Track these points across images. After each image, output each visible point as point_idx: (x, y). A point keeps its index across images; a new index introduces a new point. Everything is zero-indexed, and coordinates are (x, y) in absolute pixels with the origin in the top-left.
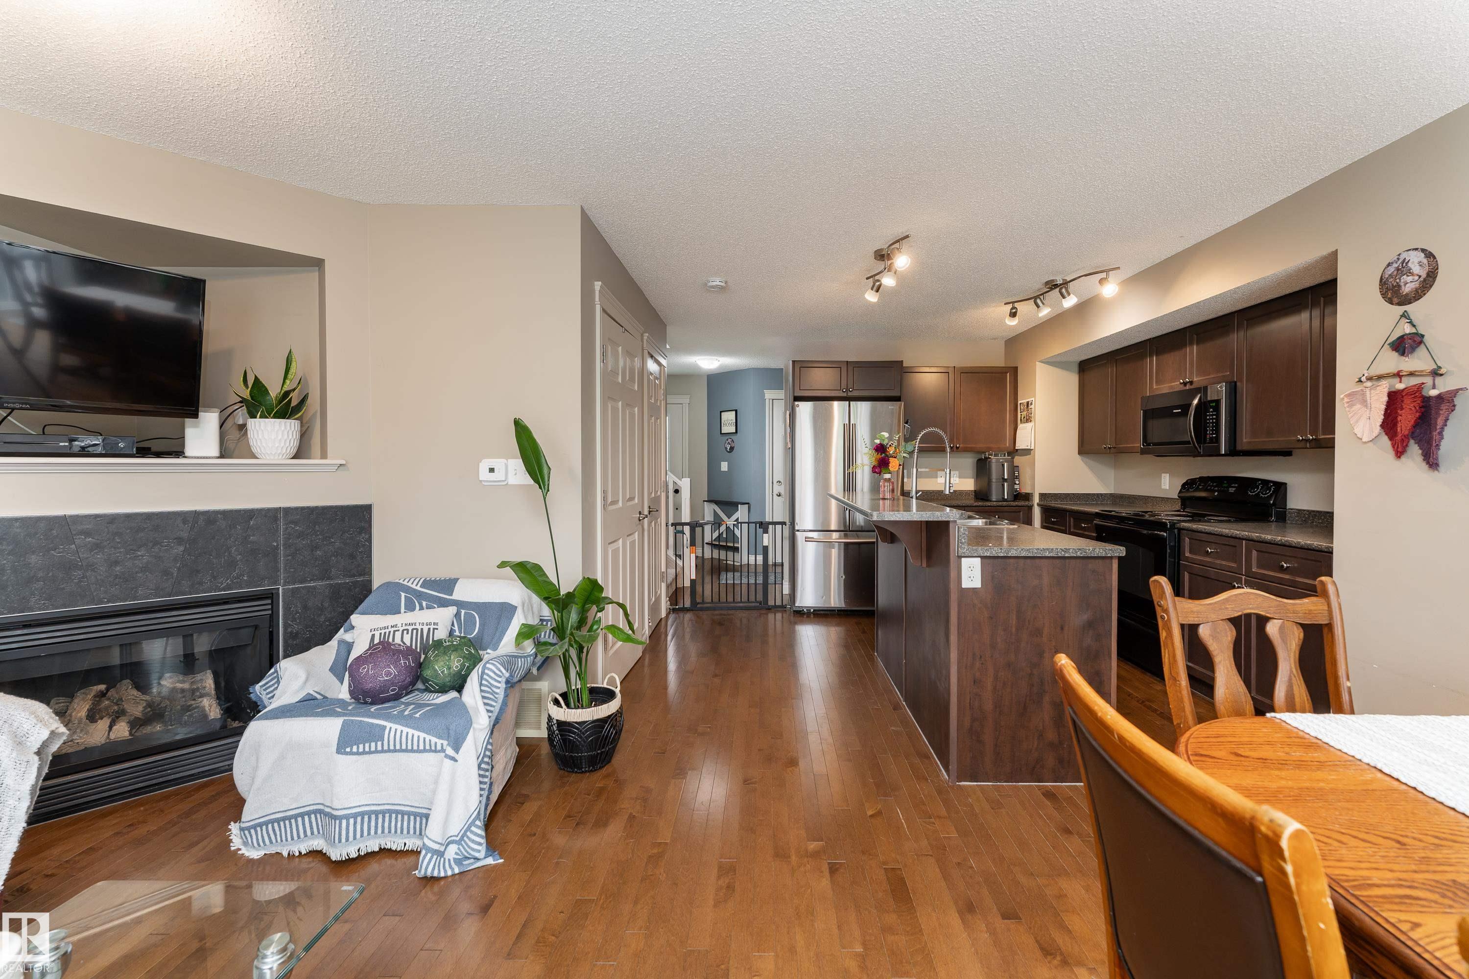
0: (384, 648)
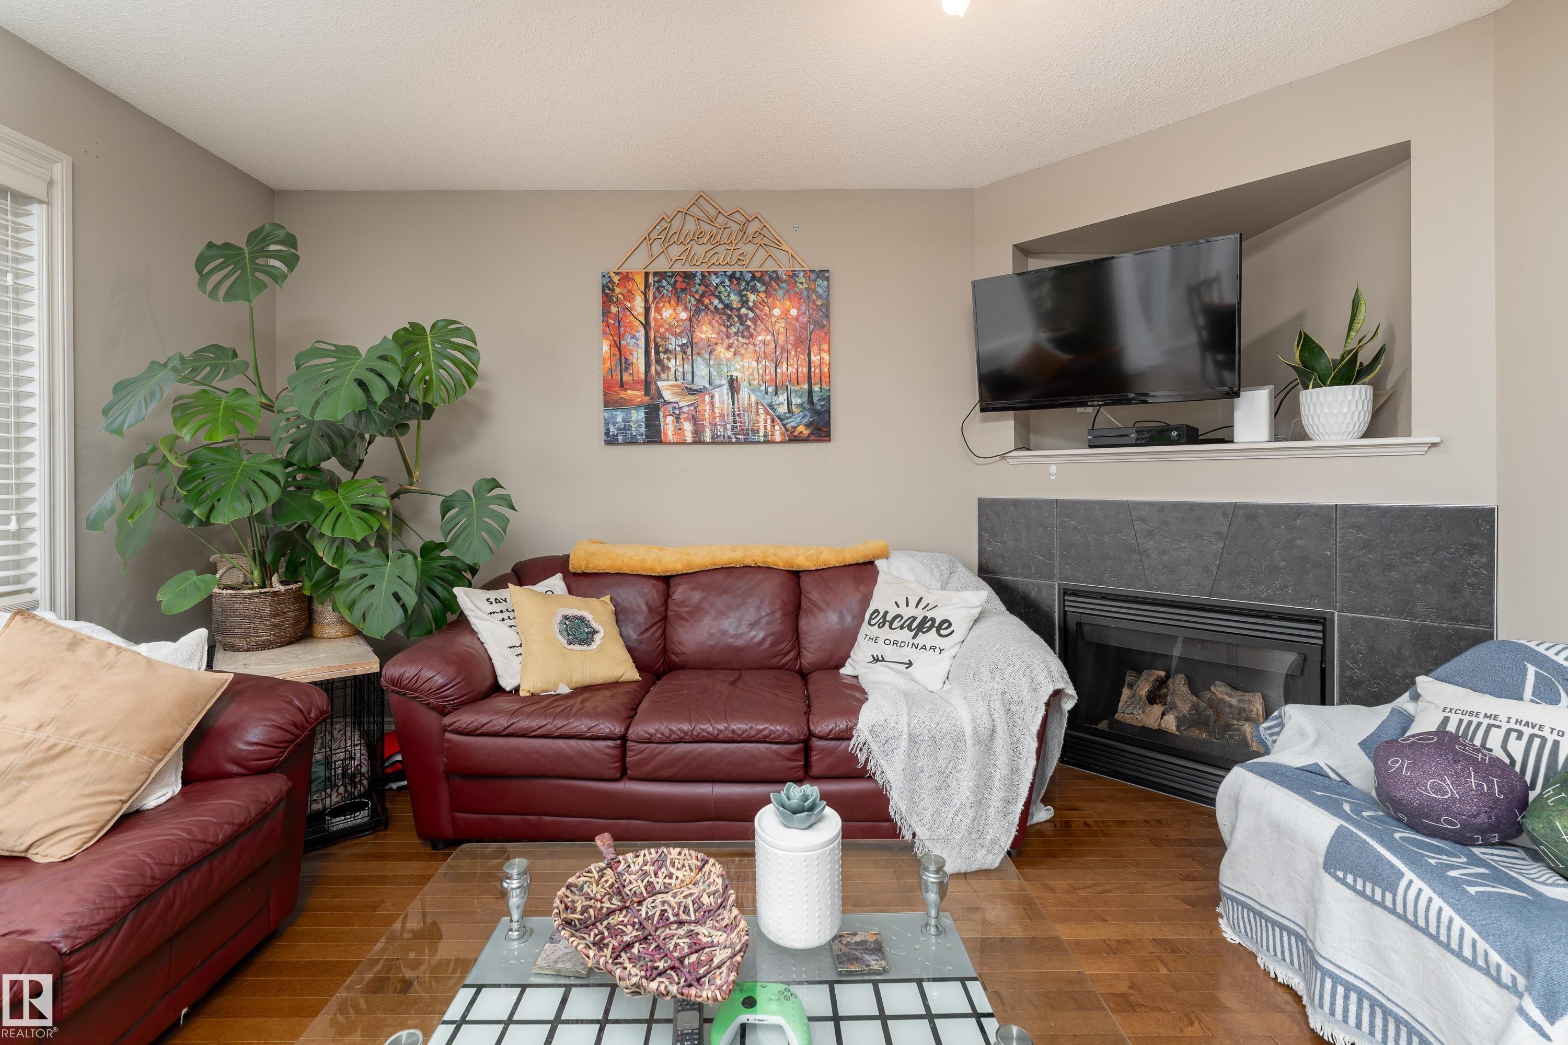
0: (1440, 743)
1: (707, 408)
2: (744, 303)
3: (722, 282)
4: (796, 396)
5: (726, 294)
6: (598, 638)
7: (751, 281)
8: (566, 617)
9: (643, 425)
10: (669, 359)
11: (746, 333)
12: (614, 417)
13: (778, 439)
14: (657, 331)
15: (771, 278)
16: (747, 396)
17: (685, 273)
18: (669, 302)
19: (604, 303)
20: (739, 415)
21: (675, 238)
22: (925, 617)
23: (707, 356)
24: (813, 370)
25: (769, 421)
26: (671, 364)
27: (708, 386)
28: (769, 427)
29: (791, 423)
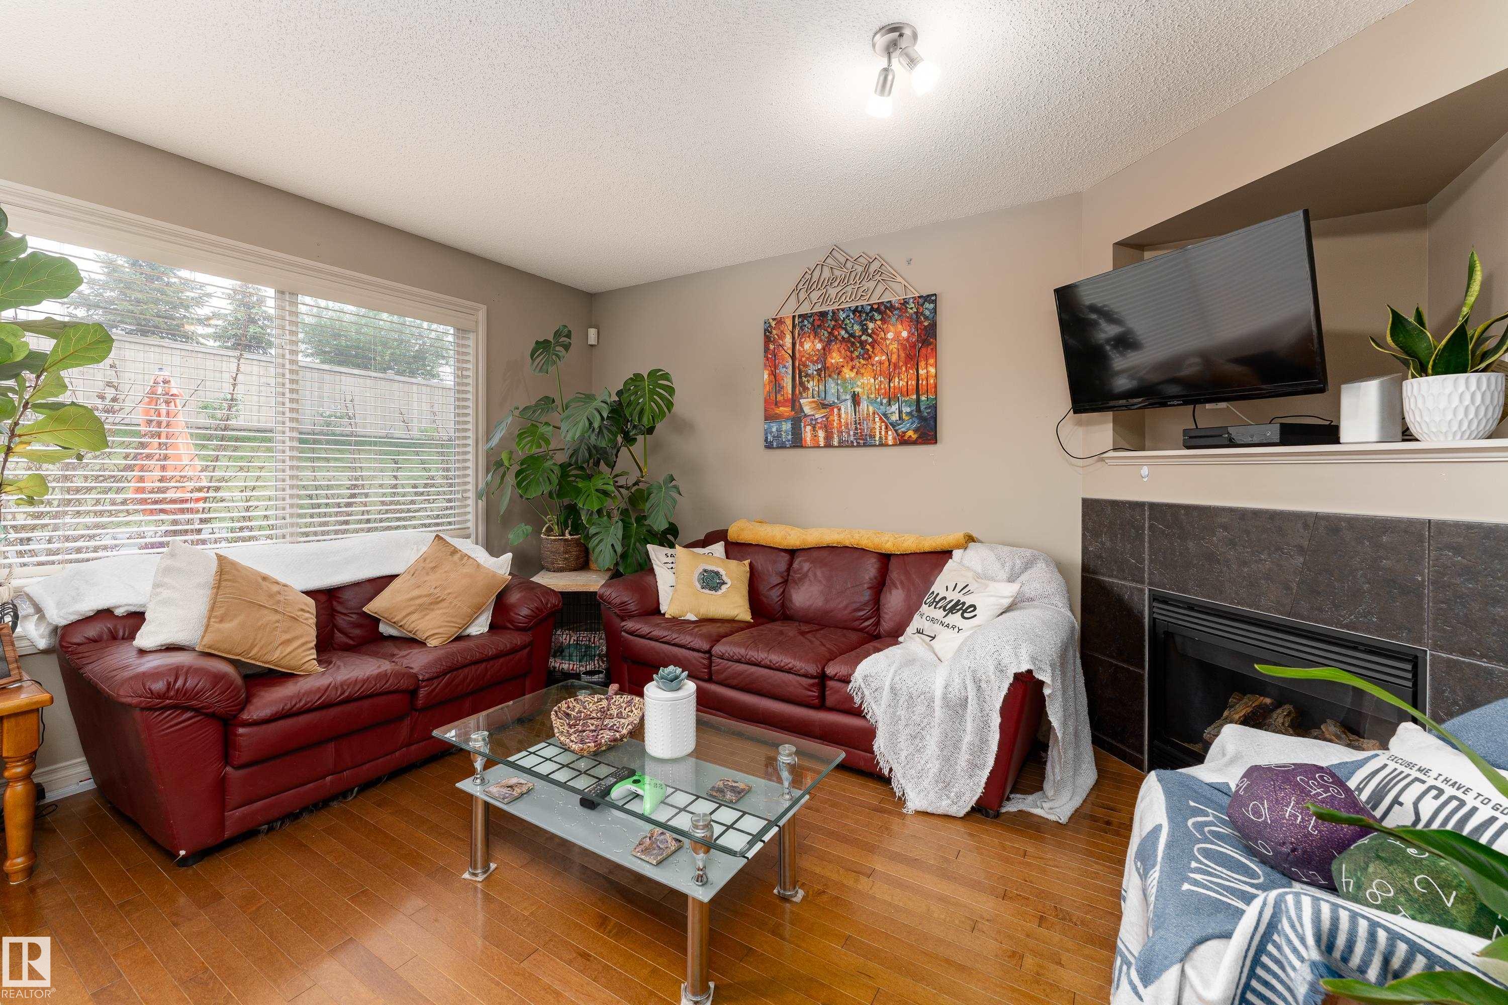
1: (836, 418)
2: (864, 330)
3: (848, 316)
4: (906, 406)
5: (850, 326)
6: (724, 588)
7: (870, 312)
8: (705, 571)
9: (790, 433)
10: (808, 382)
11: (866, 356)
12: (771, 428)
13: (890, 443)
14: (801, 360)
15: (886, 307)
16: (866, 407)
17: (820, 312)
18: (809, 337)
19: (765, 343)
20: (859, 423)
21: (814, 286)
22: (959, 601)
23: (836, 377)
24: (920, 382)
25: (883, 427)
26: (810, 385)
27: (836, 401)
28: (883, 433)
29: (902, 429)
